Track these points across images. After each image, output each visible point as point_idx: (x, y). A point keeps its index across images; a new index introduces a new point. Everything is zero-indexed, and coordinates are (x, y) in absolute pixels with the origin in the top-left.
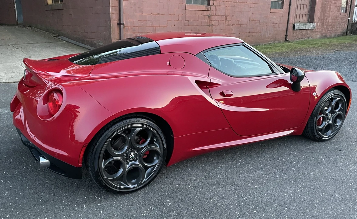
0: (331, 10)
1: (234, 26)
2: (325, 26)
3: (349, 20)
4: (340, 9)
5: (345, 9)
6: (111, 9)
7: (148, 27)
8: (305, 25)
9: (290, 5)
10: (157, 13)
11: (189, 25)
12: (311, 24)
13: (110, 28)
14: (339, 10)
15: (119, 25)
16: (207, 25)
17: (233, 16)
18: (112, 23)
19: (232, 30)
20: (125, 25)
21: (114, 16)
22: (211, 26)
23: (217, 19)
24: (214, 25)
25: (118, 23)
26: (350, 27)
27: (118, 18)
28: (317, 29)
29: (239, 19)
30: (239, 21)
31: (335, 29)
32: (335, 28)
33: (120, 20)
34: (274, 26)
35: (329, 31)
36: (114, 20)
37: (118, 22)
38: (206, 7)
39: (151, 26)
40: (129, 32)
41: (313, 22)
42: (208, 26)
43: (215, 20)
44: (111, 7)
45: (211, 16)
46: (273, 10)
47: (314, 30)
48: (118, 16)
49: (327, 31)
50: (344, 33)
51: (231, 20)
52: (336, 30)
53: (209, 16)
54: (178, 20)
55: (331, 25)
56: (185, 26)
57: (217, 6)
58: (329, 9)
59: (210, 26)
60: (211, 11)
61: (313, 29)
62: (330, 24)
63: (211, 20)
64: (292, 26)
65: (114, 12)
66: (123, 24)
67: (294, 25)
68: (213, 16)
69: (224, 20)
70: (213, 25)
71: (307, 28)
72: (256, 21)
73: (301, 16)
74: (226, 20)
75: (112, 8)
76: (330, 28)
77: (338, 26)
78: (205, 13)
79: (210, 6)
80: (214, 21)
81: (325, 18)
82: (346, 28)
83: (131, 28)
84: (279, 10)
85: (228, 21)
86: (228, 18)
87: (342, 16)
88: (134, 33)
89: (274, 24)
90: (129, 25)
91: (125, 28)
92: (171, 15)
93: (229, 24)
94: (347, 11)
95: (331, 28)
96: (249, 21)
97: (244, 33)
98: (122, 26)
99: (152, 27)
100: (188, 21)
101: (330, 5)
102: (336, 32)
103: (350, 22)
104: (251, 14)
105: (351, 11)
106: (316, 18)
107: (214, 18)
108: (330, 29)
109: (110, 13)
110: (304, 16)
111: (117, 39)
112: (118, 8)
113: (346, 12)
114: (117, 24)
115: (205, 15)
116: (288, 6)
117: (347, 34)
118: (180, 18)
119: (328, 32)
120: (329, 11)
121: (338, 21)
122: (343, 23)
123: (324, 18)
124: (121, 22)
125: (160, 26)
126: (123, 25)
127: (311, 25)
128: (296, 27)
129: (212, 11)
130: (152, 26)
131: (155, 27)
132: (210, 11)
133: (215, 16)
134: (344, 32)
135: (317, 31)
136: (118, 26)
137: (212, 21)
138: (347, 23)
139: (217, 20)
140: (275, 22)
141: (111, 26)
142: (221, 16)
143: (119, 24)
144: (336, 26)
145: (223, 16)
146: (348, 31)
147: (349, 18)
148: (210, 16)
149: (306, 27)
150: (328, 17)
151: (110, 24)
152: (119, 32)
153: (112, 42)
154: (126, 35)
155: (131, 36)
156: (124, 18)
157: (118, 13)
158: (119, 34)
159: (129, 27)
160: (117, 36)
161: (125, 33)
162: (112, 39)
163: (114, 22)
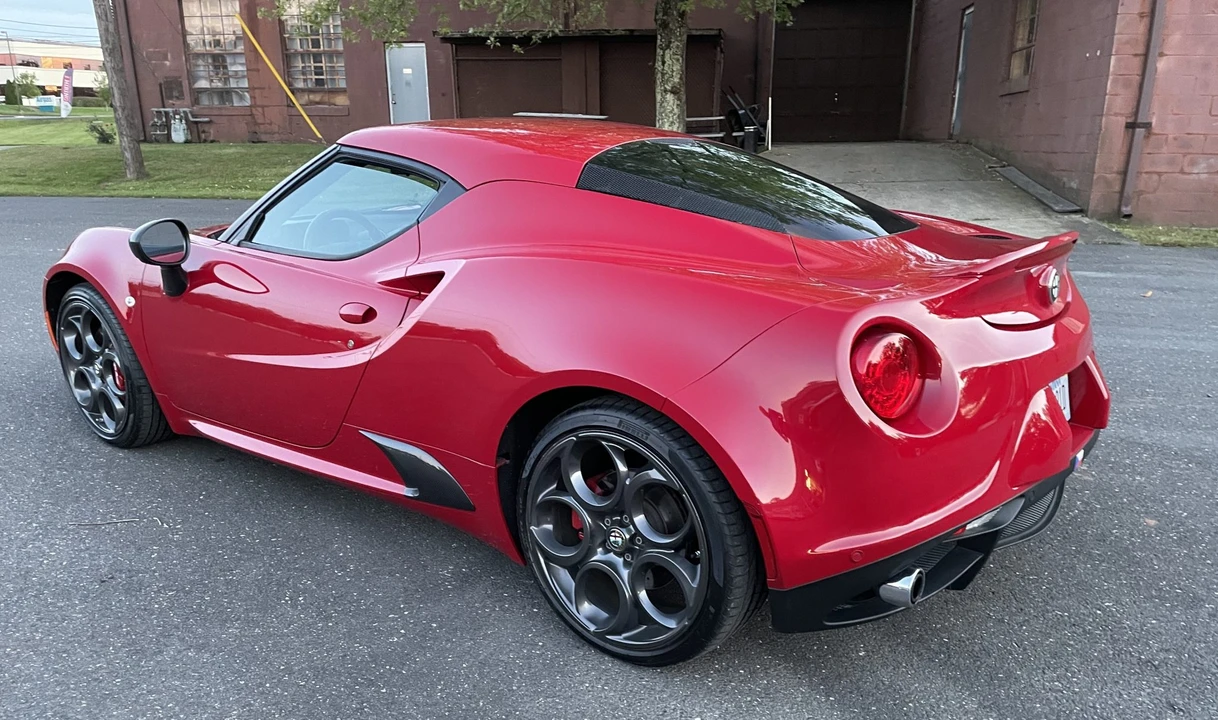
6: (1113, 82)
13: (1098, 140)
15: (1131, 130)
18: (1106, 121)
20: (1155, 128)
21: (1117, 102)
25: (1127, 123)
27: (1130, 110)
33: (1136, 113)
36: (1114, 114)
37: (1129, 121)
40: (1165, 149)
44: (1111, 77)
48: (1132, 103)
65: (1120, 90)
66: (1148, 126)
75: (1114, 79)
83: (1175, 139)
88: (1185, 155)
90: (1171, 130)
91: (1153, 138)
98: (1141, 131)
109: (1105, 95)
111: (1115, 169)
112: (1135, 79)
114: (1124, 124)
124: (1139, 121)
126: (1144, 129)
136: (1125, 133)
141: (1102, 133)
143: (1131, 126)
151: (1100, 126)
152: (1125, 150)
153: (1095, 177)
154: (1154, 161)
155: (1171, 162)
156: (1156, 108)
157: (1133, 92)
158: (1122, 158)
159: (1171, 136)
160: (1117, 163)
161: (1149, 154)
162: (1095, 171)
163: (1114, 121)
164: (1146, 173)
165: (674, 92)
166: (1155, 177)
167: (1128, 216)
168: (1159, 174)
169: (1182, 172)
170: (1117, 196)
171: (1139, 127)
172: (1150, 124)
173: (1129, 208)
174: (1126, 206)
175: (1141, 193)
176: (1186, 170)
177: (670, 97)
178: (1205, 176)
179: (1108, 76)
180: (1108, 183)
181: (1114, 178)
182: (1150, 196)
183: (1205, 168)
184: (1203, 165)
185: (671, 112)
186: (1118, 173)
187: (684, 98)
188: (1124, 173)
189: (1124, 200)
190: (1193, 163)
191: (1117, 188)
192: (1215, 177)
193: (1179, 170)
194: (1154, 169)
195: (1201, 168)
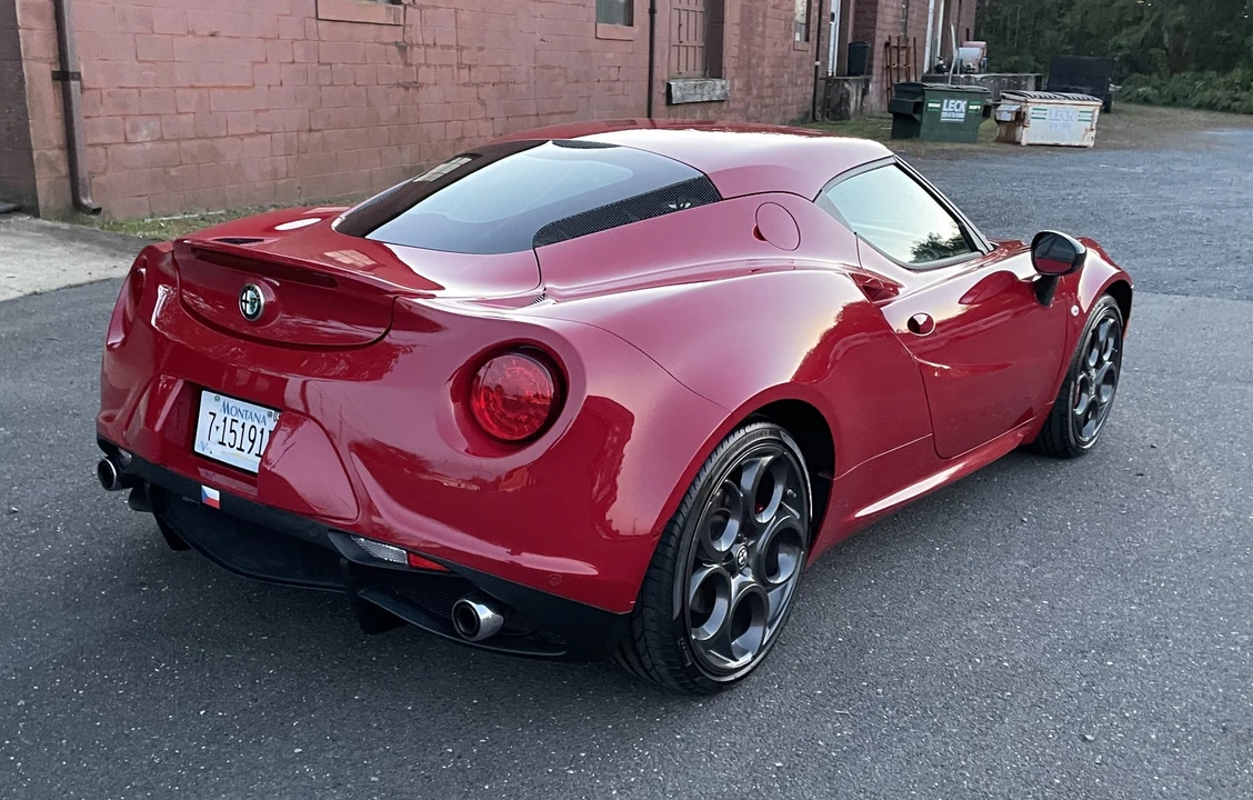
0: (768, 32)
1: (486, 86)
2: (755, 91)
3: (817, 67)
4: (790, 30)
5: (803, 27)
6: (22, 9)
7: (178, 91)
8: (700, 85)
9: (652, 11)
10: (210, 33)
12: (718, 83)
13: (23, 96)
14: (788, 35)
15: (59, 82)
16: (398, 85)
17: (481, 49)
18: (28, 71)
19: (483, 104)
20: (87, 83)
22: (410, 90)
23: (428, 62)
24: (421, 85)
25: (54, 72)
26: (820, 94)
27: (51, 54)
28: (735, 100)
29: (500, 63)
30: (503, 69)
31: (782, 101)
32: (780, 96)
33: (62, 57)
34: (610, 90)
35: (766, 106)
36: (35, 59)
37: (57, 68)
38: (390, 8)
39: (193, 87)
40: (102, 111)
41: (719, 76)
42: (401, 89)
43: (423, 62)
45: (408, 49)
46: (605, 29)
47: (725, 105)
48: (54, 42)
49: (762, 108)
50: (807, 114)
51: (475, 66)
52: (786, 103)
53: (403, 48)
54: (293, 62)
55: (771, 86)
56: (320, 87)
57: (428, 7)
58: (760, 29)
59: (407, 88)
60: (407, 29)
61: (723, 101)
62: (767, 82)
63: (409, 61)
64: (664, 90)
65: (35, 23)
66: (78, 76)
67: (669, 86)
68: (415, 48)
69: (452, 65)
70: (417, 86)
71: (706, 99)
72: (557, 71)
73: (683, 50)
74: (460, 66)
75: (22, 4)
76: (768, 97)
77: (789, 90)
78: (388, 35)
79: (401, 7)
80: (419, 66)
81: (754, 61)
82: (810, 97)
83: (109, 95)
84: (619, 30)
85: (466, 71)
86: (467, 57)
87: (797, 54)
88: (124, 117)
89: (609, 81)
90: (101, 80)
91: (88, 93)
92: (265, 39)
93: (473, 81)
94: (811, 36)
95: (772, 97)
96: (532, 70)
97: (522, 116)
98: (74, 84)
99: (195, 92)
100: (331, 64)
101: (765, 16)
102: (785, 113)
103: (820, 75)
104: (538, 42)
105: (822, 34)
106: (729, 62)
107: (417, 55)
108: (768, 101)
109: (16, 27)
110: (691, 51)
111: (55, 142)
112: (49, 6)
113: (807, 39)
114: (50, 75)
115: (386, 44)
116: (648, 16)
117: (814, 118)
118: (300, 55)
119: (764, 110)
120: (763, 36)
121: (789, 70)
122: (803, 80)
123: (749, 61)
124: (71, 69)
125: (224, 87)
126: (78, 83)
127: (716, 89)
128: (677, 95)
129: (411, 26)
130: (195, 84)
131: (203, 91)
132: (405, 26)
133: (422, 49)
134: (806, 110)
135: (734, 110)
136: (55, 87)
137: (414, 68)
138: (812, 80)
139: (428, 66)
140: (613, 74)
141: (26, 85)
142: (443, 47)
143: (63, 76)
144: (783, 89)
145: (449, 47)
146: (818, 108)
147: (817, 60)
148: (405, 48)
149: (702, 95)
150: (762, 58)
151: (22, 78)
152: (61, 114)
153: (35, 157)
154: (94, 130)
155: (113, 128)
156: (78, 48)
157: (50, 24)
158: (60, 124)
159: (104, 93)
160: (54, 131)
161: (87, 117)
162: (33, 146)
163: (38, 70)
166: (101, 151)
167: (97, 211)
168: (104, 146)
169: (127, 142)
170: (67, 183)
171: (71, 79)
172: (79, 74)
173: (89, 199)
174: (86, 198)
175: (92, 175)
176: (130, 138)
178: (148, 145)
180: (51, 165)
181: (58, 155)
182: (101, 178)
183: (148, 135)
184: (145, 132)
186: (60, 148)
188: (70, 147)
189: (79, 188)
190: (135, 129)
191: (64, 169)
192: (161, 146)
193: (123, 140)
194: (96, 141)
195: (143, 135)
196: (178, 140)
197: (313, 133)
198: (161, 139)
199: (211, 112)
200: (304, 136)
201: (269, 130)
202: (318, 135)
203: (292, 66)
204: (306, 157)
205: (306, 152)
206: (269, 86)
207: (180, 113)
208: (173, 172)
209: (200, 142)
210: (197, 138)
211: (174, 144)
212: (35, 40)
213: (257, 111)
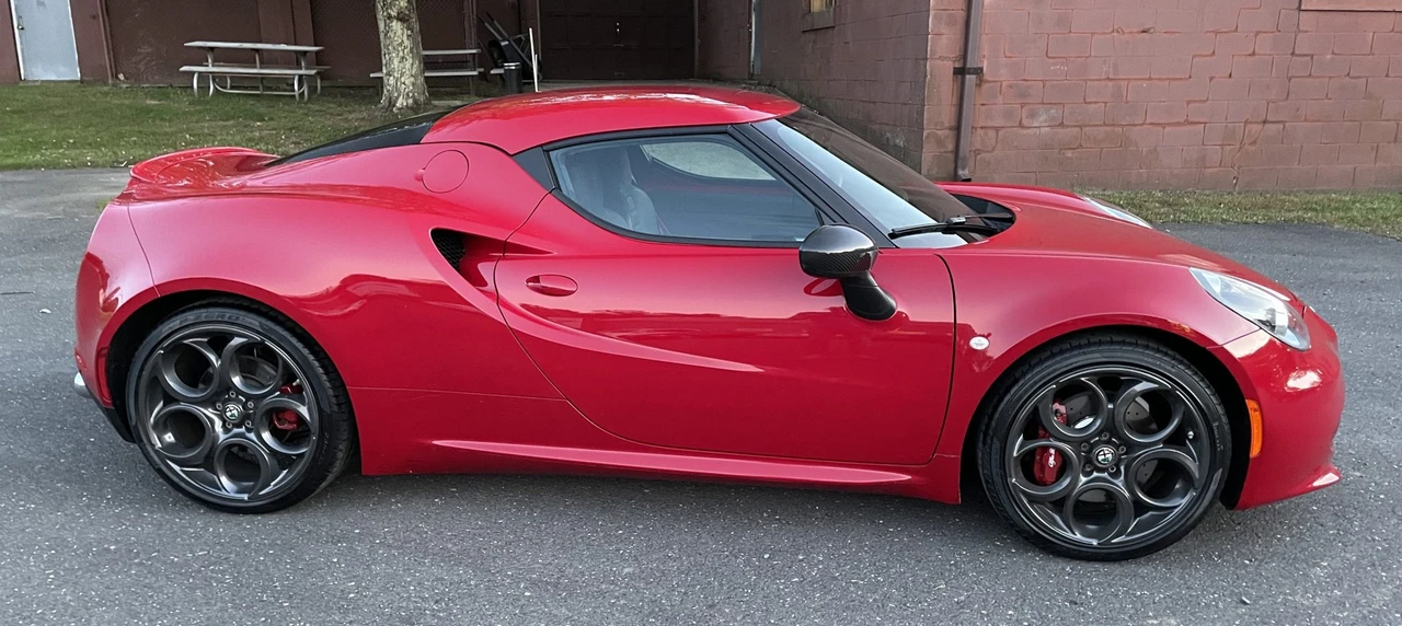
6: (935, 19)
7: (1090, 83)
10: (1141, 29)
11: (1310, 75)
13: (924, 89)
15: (960, 76)
18: (931, 67)
20: (987, 75)
25: (955, 68)
27: (957, 51)
33: (964, 57)
36: (940, 58)
37: (957, 66)
39: (1108, 79)
40: (999, 99)
44: (932, 13)
48: (959, 44)
54: (1253, 54)
56: (1290, 79)
65: (945, 29)
66: (978, 71)
75: (935, 15)
83: (1011, 86)
88: (1022, 106)
90: (1004, 75)
91: (985, 86)
92: (1216, 32)
98: (971, 78)
99: (1110, 84)
100: (1312, 56)
109: (926, 33)
111: (947, 125)
112: (961, 15)
114: (952, 69)
118: (1265, 47)
124: (968, 66)
125: (1150, 79)
126: (974, 77)
130: (1111, 76)
131: (1124, 83)
136: (954, 81)
141: (928, 79)
143: (961, 72)
151: (925, 73)
152: (955, 101)
153: (925, 134)
154: (988, 111)
155: (1008, 114)
156: (986, 49)
157: (958, 30)
158: (954, 110)
159: (1004, 84)
160: (947, 115)
161: (983, 105)
162: (925, 127)
163: (940, 67)
164: (982, 128)
165: (401, 18)
166: (992, 133)
168: (997, 129)
169: (1021, 126)
170: (952, 156)
171: (969, 74)
172: (981, 69)
173: (966, 172)
174: (963, 169)
175: (977, 152)
176: (1026, 122)
177: (396, 25)
178: (1047, 129)
179: (928, 11)
180: (940, 142)
181: (945, 134)
182: (987, 156)
183: (1045, 121)
184: (1044, 117)
185: (400, 44)
186: (950, 129)
187: (417, 27)
188: (958, 129)
189: (960, 163)
190: (1032, 115)
191: (950, 146)
192: (1059, 130)
193: (1017, 124)
194: (990, 124)
195: (1042, 119)
196: (1080, 127)
197: (1268, 126)
198: (1062, 125)
199: (1127, 102)
200: (1256, 128)
201: (1201, 120)
202: (1281, 126)
203: (1251, 59)
204: (1253, 148)
205: (1254, 143)
206: (1211, 79)
207: (1086, 103)
208: (1069, 154)
209: (1108, 129)
210: (1105, 124)
211: (1078, 129)
212: (942, 44)
213: (1188, 103)
